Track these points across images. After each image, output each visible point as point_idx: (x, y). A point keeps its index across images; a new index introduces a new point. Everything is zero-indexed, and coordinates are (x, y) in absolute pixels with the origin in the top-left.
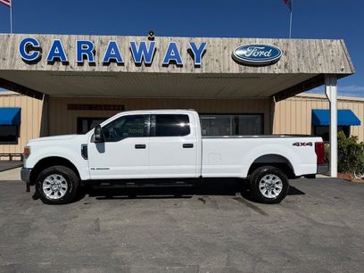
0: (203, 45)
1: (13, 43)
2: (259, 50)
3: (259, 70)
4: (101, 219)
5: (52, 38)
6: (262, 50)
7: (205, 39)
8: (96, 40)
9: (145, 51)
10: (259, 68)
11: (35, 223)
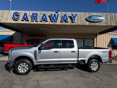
0: (76, 15)
1: (11, 14)
2: (96, 17)
3: (96, 24)
4: (39, 80)
5: (24, 12)
6: (98, 17)
7: (77, 13)
8: (39, 13)
9: (56, 17)
10: (96, 23)
11: (15, 81)
